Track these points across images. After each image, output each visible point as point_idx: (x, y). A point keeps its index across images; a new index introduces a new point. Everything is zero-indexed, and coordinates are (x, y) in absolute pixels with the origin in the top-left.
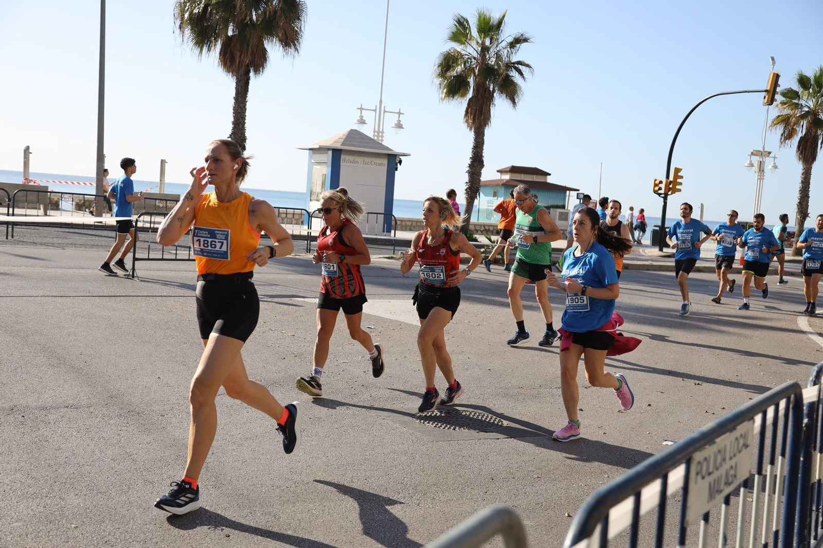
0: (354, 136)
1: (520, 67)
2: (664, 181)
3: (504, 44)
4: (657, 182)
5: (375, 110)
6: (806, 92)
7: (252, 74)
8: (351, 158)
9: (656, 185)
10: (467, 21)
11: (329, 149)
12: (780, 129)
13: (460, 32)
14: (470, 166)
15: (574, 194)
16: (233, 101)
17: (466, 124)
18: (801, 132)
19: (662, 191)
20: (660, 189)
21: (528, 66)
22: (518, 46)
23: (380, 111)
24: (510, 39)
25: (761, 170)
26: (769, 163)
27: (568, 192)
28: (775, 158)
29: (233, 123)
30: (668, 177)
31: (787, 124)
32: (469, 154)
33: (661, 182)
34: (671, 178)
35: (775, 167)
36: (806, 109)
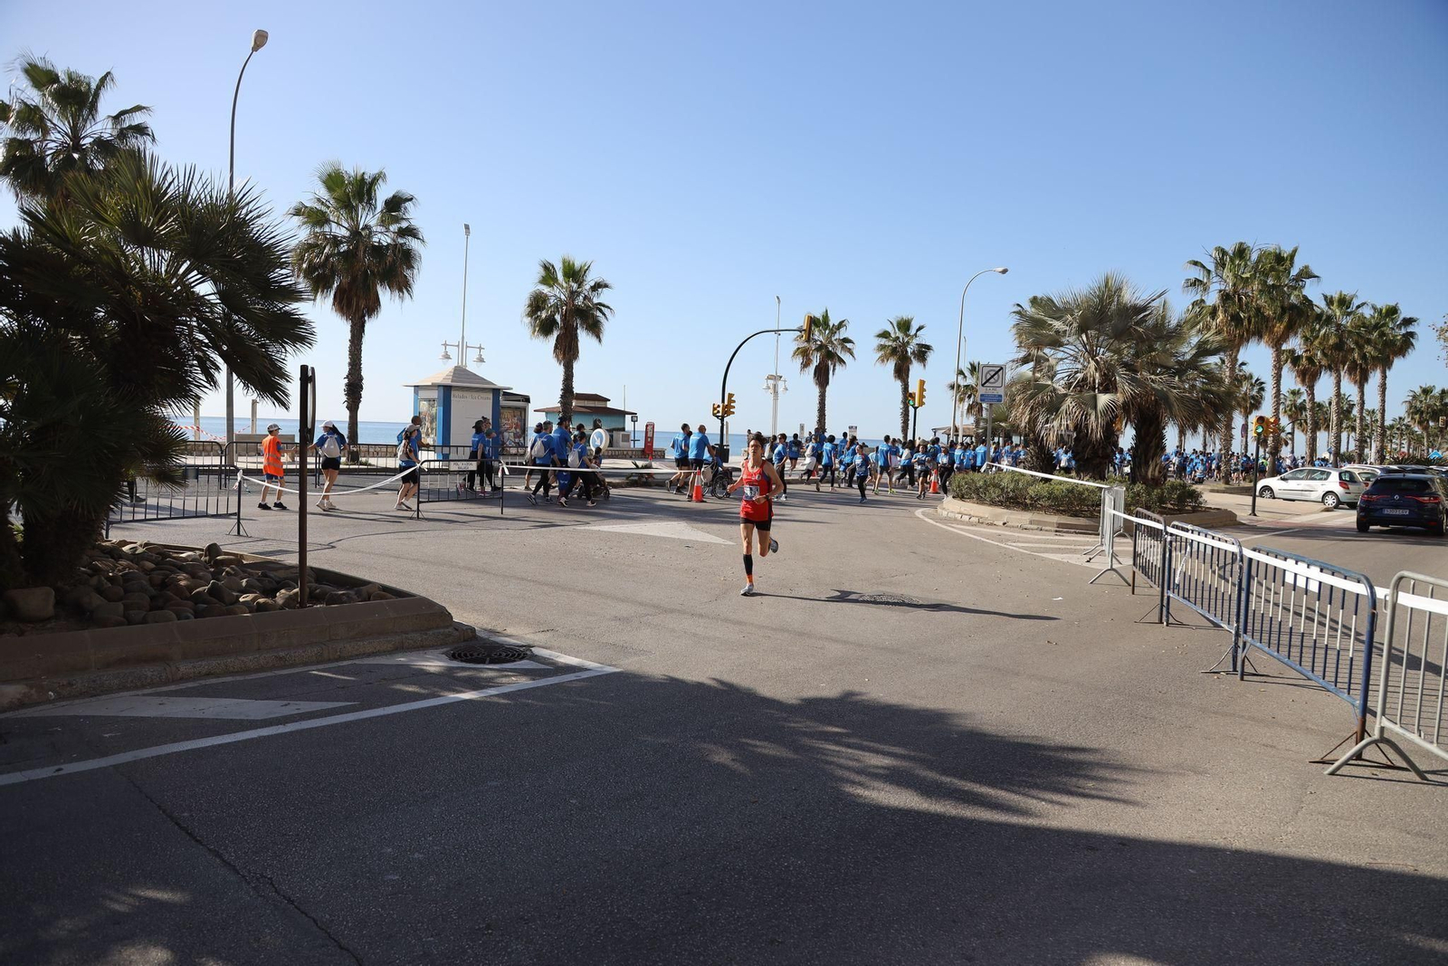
0: (460, 372)
1: (603, 308)
2: (721, 405)
3: (588, 287)
4: (716, 406)
5: (458, 346)
6: (816, 329)
7: (366, 318)
8: (460, 393)
9: (714, 409)
10: (553, 266)
11: (439, 386)
12: (799, 360)
13: (549, 276)
14: (562, 397)
15: (630, 416)
16: (349, 343)
17: (556, 359)
18: (815, 362)
19: (720, 414)
20: (718, 412)
21: (608, 307)
22: (600, 290)
23: (463, 346)
24: (592, 284)
25: (776, 392)
26: (781, 385)
27: (627, 416)
28: (785, 381)
29: (350, 364)
30: (723, 401)
31: (804, 354)
32: (561, 386)
33: (719, 406)
34: (726, 403)
35: (786, 389)
36: (819, 343)
